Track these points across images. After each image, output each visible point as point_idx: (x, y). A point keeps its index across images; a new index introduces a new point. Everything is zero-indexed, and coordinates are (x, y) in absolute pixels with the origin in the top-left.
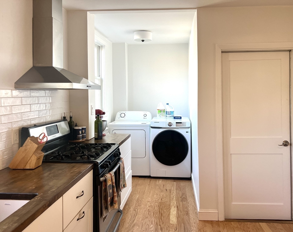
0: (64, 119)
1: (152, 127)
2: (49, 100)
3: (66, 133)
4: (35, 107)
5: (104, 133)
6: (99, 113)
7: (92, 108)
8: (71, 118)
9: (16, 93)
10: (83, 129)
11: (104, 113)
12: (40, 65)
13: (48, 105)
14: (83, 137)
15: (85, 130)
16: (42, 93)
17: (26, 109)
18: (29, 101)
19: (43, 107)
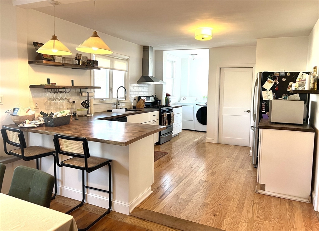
0: (153, 96)
1: (197, 105)
2: (147, 88)
3: (153, 101)
4: (143, 90)
5: (170, 104)
6: (168, 95)
7: (164, 93)
8: (155, 96)
9: (137, 85)
10: (160, 101)
11: (170, 95)
12: (144, 75)
13: (147, 90)
14: (160, 104)
15: (161, 101)
16: (145, 85)
17: (140, 90)
18: (141, 88)
19: (145, 90)
